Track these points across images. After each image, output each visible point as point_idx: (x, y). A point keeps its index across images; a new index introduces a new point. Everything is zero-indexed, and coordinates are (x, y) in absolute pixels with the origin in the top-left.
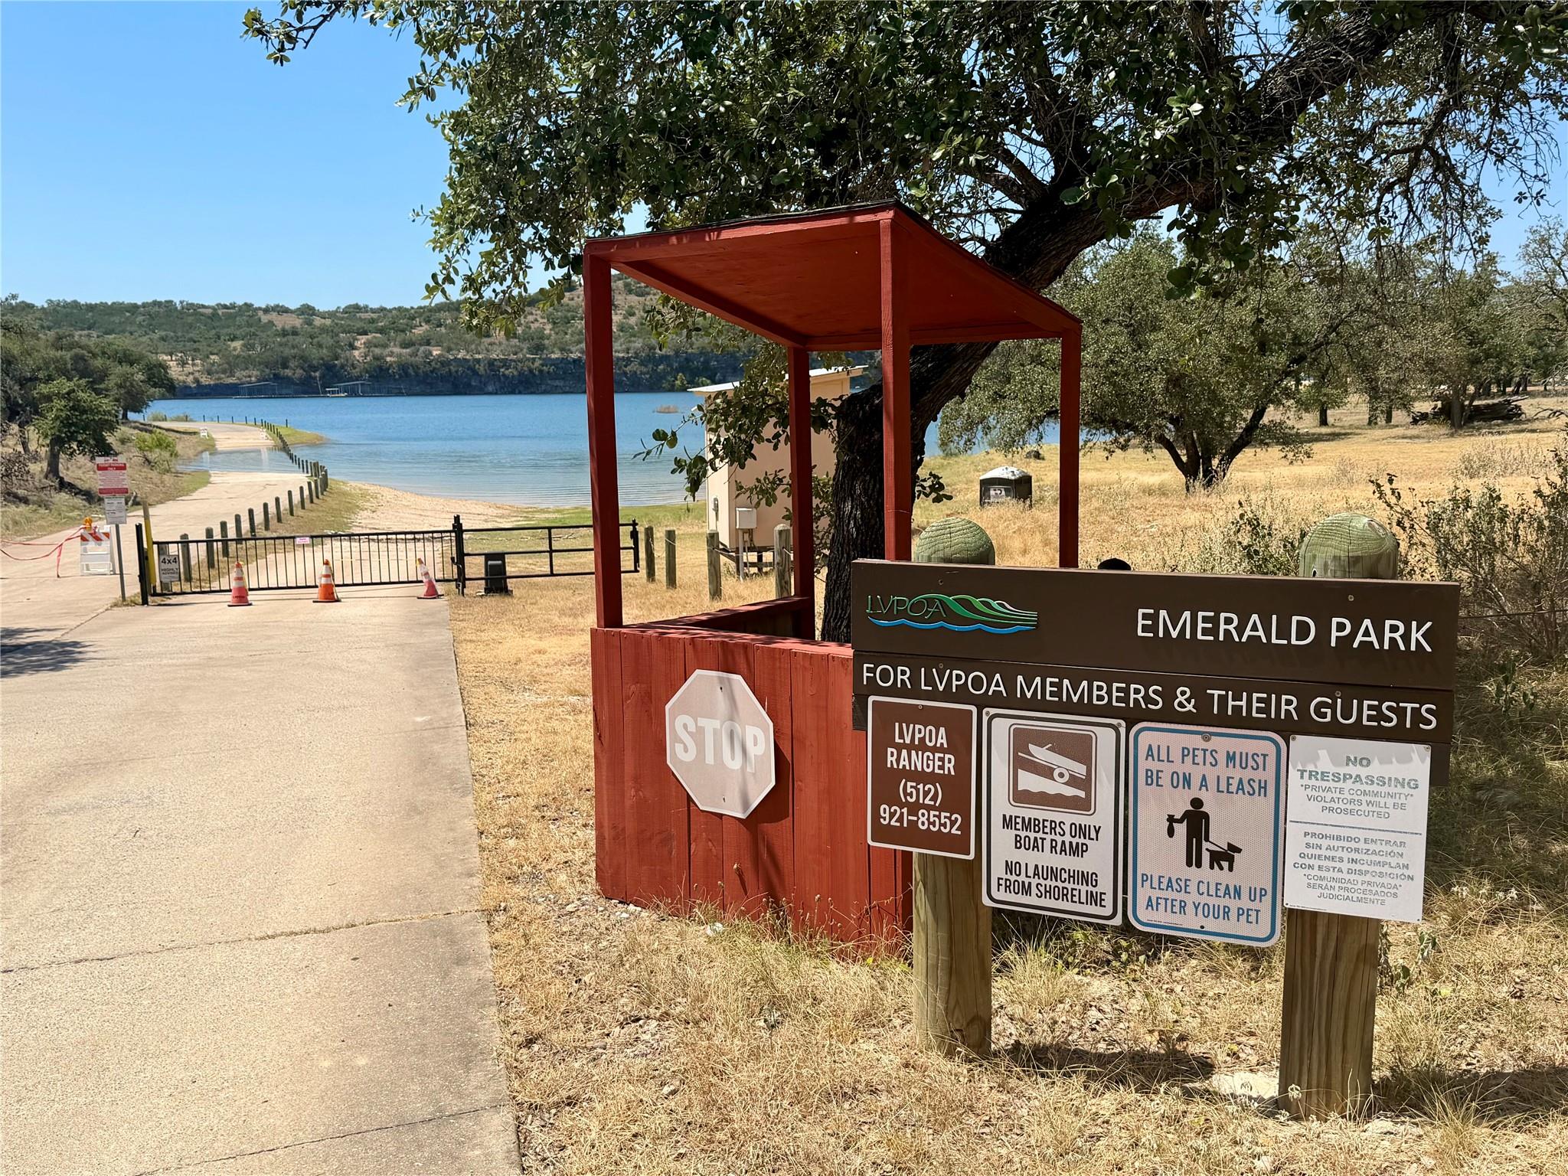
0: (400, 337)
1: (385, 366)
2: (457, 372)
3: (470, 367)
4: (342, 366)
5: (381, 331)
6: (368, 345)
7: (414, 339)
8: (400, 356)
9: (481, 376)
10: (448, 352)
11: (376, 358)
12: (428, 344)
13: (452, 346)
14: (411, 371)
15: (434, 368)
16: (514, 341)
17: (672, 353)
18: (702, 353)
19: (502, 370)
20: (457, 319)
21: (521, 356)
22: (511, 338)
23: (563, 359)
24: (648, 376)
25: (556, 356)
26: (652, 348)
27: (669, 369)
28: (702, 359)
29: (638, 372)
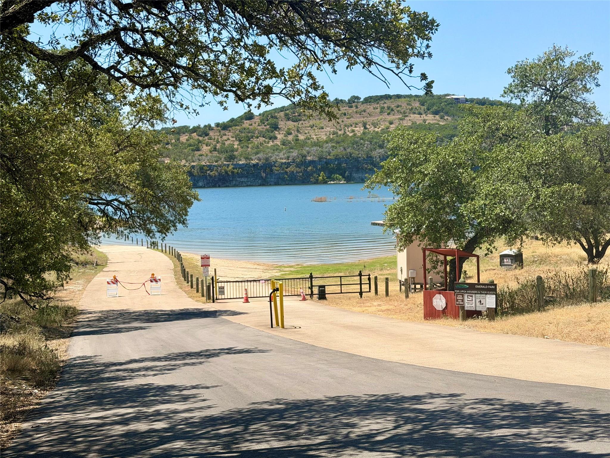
16: (215, 154)
17: (317, 159)
18: (337, 158)
19: (208, 172)
20: (178, 139)
21: (220, 163)
22: (213, 151)
23: (247, 164)
24: (301, 174)
25: (243, 162)
26: (304, 156)
27: (315, 169)
28: (336, 163)
29: (295, 172)
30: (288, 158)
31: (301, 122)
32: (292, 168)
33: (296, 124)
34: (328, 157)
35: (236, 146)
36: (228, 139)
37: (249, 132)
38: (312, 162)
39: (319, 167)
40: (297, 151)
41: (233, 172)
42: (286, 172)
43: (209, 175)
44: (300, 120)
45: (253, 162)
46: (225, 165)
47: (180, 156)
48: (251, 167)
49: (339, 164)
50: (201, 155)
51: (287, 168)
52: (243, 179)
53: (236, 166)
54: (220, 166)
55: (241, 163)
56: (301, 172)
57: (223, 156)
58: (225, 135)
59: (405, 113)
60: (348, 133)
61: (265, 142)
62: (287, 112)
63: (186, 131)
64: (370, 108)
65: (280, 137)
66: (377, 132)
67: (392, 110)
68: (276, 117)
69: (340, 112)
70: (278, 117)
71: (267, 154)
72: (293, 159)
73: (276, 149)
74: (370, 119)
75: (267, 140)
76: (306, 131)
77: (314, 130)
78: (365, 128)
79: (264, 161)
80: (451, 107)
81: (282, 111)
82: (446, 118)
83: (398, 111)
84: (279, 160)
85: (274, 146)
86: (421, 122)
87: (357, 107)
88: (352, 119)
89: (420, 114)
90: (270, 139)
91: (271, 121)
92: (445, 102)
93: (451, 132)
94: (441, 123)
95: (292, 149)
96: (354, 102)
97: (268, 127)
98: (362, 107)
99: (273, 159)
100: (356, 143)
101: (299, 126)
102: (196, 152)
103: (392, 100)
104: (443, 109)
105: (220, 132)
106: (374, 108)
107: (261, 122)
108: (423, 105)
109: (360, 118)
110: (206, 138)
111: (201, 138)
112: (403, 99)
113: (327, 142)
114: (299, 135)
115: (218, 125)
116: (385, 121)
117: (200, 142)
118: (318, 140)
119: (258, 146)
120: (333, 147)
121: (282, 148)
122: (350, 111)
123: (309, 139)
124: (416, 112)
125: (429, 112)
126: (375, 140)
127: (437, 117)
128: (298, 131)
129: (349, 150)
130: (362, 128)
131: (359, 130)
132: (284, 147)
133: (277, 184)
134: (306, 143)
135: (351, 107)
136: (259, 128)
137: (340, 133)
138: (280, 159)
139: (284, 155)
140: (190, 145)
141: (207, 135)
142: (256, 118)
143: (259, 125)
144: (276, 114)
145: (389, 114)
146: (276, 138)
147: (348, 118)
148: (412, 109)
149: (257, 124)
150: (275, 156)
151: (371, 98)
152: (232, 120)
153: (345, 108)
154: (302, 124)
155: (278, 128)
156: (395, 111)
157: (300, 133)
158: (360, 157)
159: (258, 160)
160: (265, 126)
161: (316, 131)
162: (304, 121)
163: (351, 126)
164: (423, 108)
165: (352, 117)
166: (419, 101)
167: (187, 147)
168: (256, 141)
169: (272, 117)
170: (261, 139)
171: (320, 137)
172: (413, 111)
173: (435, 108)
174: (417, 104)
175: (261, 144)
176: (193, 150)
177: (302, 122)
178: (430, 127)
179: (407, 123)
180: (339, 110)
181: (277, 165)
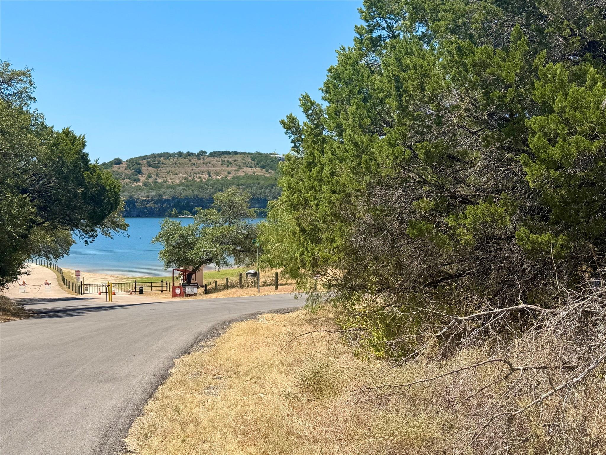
17: (170, 198)
18: (186, 198)
24: (158, 209)
26: (161, 196)
27: (169, 206)
28: (186, 202)
29: (153, 207)
30: (148, 196)
31: (159, 169)
32: (151, 205)
33: (156, 169)
34: (180, 197)
38: (166, 201)
39: (172, 204)
40: (155, 191)
42: (146, 208)
44: (159, 167)
49: (188, 203)
51: (147, 204)
56: (158, 208)
59: (240, 166)
60: (196, 179)
61: (130, 183)
62: (149, 160)
64: (214, 160)
65: (142, 179)
66: (218, 180)
67: (231, 163)
68: (139, 164)
69: (191, 163)
70: (141, 163)
71: (131, 193)
72: (152, 198)
73: (139, 189)
74: (213, 170)
75: (132, 182)
76: (164, 176)
77: (170, 175)
78: (210, 176)
79: (129, 198)
80: (274, 163)
81: (144, 159)
82: (270, 171)
83: (235, 164)
84: (140, 198)
85: (137, 186)
86: (252, 173)
87: (204, 159)
88: (199, 168)
89: (251, 167)
90: (135, 181)
91: (136, 166)
92: (270, 159)
93: (273, 183)
94: (267, 175)
95: (152, 189)
96: (202, 155)
97: (133, 171)
98: (207, 160)
99: (136, 197)
100: (201, 187)
101: (159, 172)
103: (231, 155)
104: (268, 165)
106: (217, 161)
107: (128, 166)
108: (254, 161)
109: (205, 168)
112: (239, 155)
113: (179, 186)
114: (158, 179)
116: (224, 171)
118: (173, 183)
119: (124, 186)
120: (184, 189)
121: (144, 189)
122: (198, 162)
123: (165, 182)
124: (249, 165)
125: (258, 166)
126: (216, 186)
127: (264, 170)
128: (157, 175)
129: (196, 193)
130: (207, 176)
131: (205, 177)
132: (145, 187)
133: (138, 216)
134: (163, 185)
135: (200, 159)
136: (126, 171)
137: (190, 178)
138: (142, 197)
139: (145, 194)
142: (124, 163)
143: (126, 169)
144: (140, 161)
145: (228, 166)
146: (139, 180)
147: (196, 168)
148: (245, 163)
149: (124, 168)
150: (137, 194)
151: (215, 153)
153: (195, 160)
154: (161, 170)
155: (141, 172)
156: (233, 164)
157: (159, 177)
158: (204, 198)
160: (131, 170)
161: (172, 176)
162: (162, 167)
163: (199, 173)
166: (251, 157)
169: (137, 163)
170: (127, 180)
171: (174, 181)
172: (246, 165)
173: (262, 163)
174: (249, 160)
175: (127, 184)
178: (258, 178)
179: (241, 174)
180: (190, 161)
181: (139, 202)
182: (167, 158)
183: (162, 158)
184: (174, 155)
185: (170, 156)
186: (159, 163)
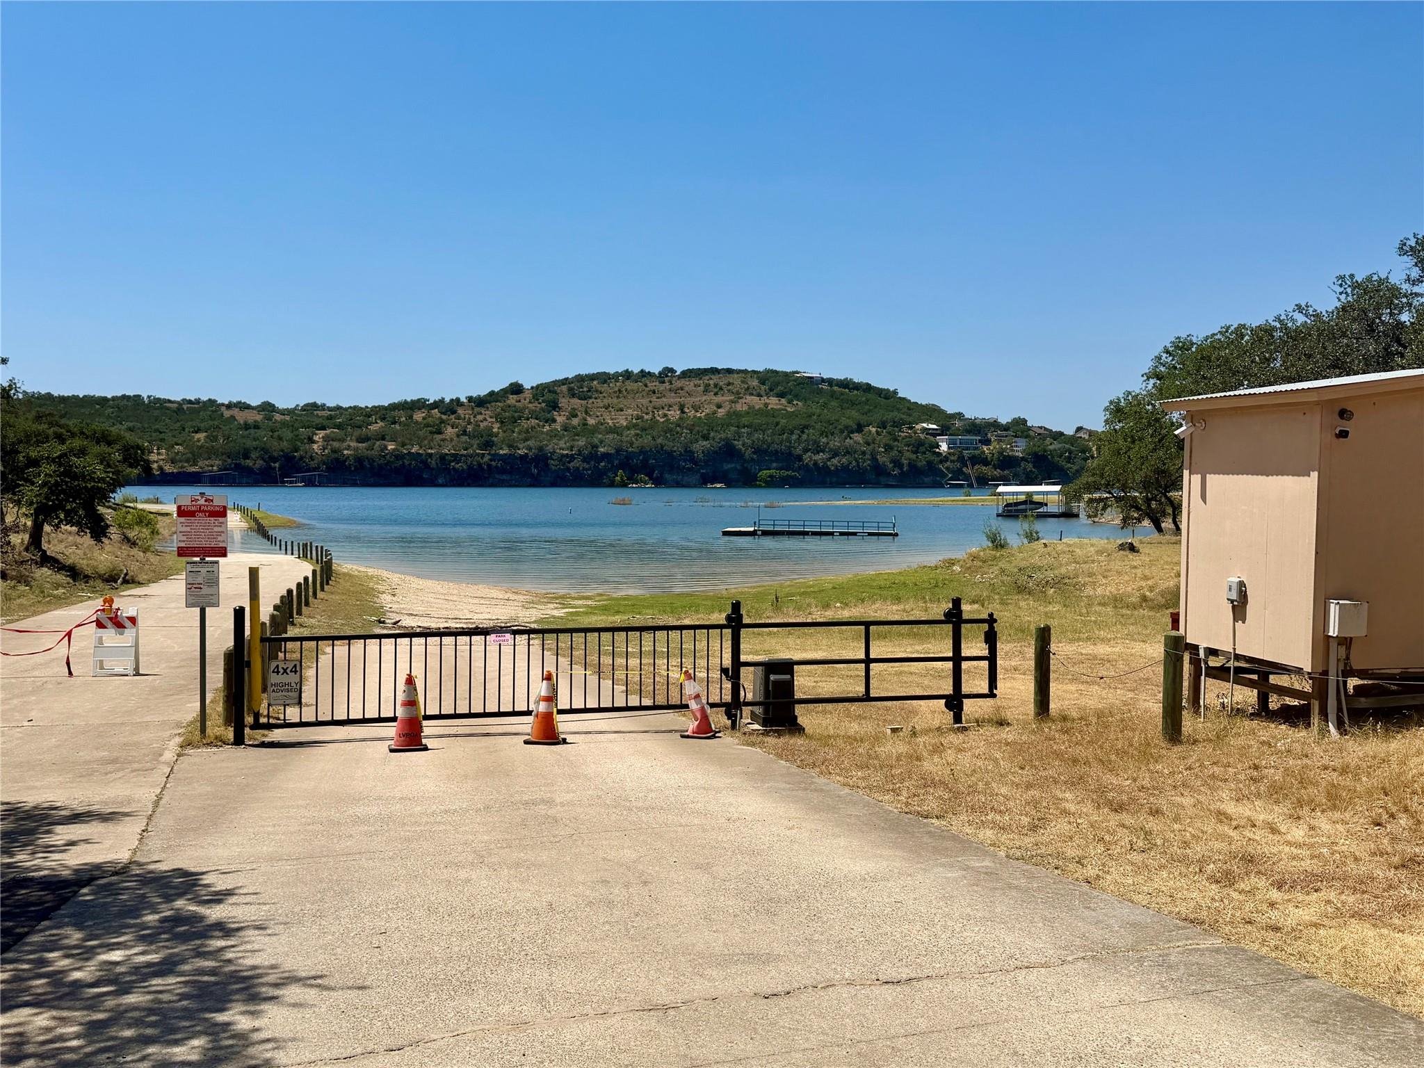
0: (357, 432)
1: (342, 459)
2: (410, 464)
3: (422, 460)
4: (301, 458)
5: (339, 426)
6: (326, 439)
7: (369, 435)
8: (356, 449)
9: (433, 469)
10: (403, 446)
11: (334, 451)
12: (383, 438)
13: (407, 441)
14: (366, 463)
15: (389, 462)
16: (465, 438)
17: (613, 451)
18: (642, 451)
19: (453, 464)
20: (411, 417)
21: (471, 451)
22: (462, 434)
23: (510, 454)
24: (590, 472)
25: (504, 452)
26: (595, 447)
27: (610, 466)
28: (641, 458)
29: (581, 468)
30: (571, 448)
31: (591, 401)
32: (576, 464)
33: (584, 402)
34: (630, 449)
35: (495, 430)
36: (485, 419)
37: (516, 412)
38: (606, 456)
39: (616, 462)
40: (584, 439)
41: (489, 466)
42: (568, 469)
43: (454, 468)
44: (590, 398)
45: (519, 452)
46: (478, 454)
47: (411, 440)
48: (516, 458)
49: (645, 461)
50: (443, 440)
51: (569, 462)
52: (504, 477)
53: (495, 457)
54: (471, 456)
55: (501, 452)
56: (590, 469)
57: (475, 442)
58: (481, 414)
59: (738, 393)
60: (658, 418)
61: (539, 425)
62: (572, 386)
63: (423, 407)
64: (689, 385)
65: (559, 419)
66: (700, 418)
67: (721, 389)
68: (555, 392)
69: (647, 389)
70: (558, 391)
71: (541, 441)
72: (579, 450)
73: (554, 435)
74: (690, 400)
75: (541, 424)
76: (599, 414)
77: (610, 412)
78: (683, 412)
79: (537, 451)
80: (802, 388)
81: (564, 384)
82: (795, 402)
83: (729, 391)
84: (558, 451)
85: (551, 431)
86: (762, 406)
87: (671, 384)
88: (664, 399)
89: (759, 395)
90: (546, 422)
91: (548, 397)
92: (794, 381)
93: (803, 422)
94: (789, 409)
95: (578, 436)
96: (667, 376)
97: (543, 405)
98: (679, 384)
99: (550, 448)
100: (669, 430)
101: (589, 406)
102: (436, 436)
103: (721, 375)
104: (791, 390)
105: (473, 409)
106: (695, 386)
107: (534, 398)
108: (763, 384)
109: (673, 398)
110: (453, 416)
111: (444, 417)
112: (736, 376)
113: (628, 428)
114: (588, 418)
115: (470, 399)
116: (710, 403)
117: (442, 421)
118: (615, 425)
119: (527, 430)
120: (637, 435)
121: (563, 435)
122: (661, 389)
123: (602, 425)
124: (754, 393)
125: (771, 393)
126: (697, 428)
127: (783, 401)
128: (586, 413)
129: (659, 441)
130: (678, 412)
131: (674, 414)
132: (566, 433)
133: (554, 484)
134: (598, 429)
135: (664, 382)
136: (530, 405)
137: (646, 417)
138: (560, 449)
139: (565, 444)
140: (427, 425)
141: (454, 412)
142: (528, 392)
143: (530, 402)
144: (556, 388)
145: (716, 394)
146: (554, 421)
147: (658, 398)
148: (748, 388)
149: (528, 400)
150: (553, 445)
151: (690, 371)
152: (492, 393)
153: (654, 384)
154: (593, 403)
155: (558, 407)
156: (725, 390)
157: (590, 416)
158: (675, 452)
159: (527, 449)
160: (540, 403)
161: (613, 414)
162: (596, 398)
163: (663, 408)
164: (763, 387)
165: (664, 396)
166: (758, 378)
167: (423, 428)
168: (525, 424)
169: (550, 391)
170: (534, 422)
171: (618, 422)
172: (749, 391)
173: (780, 389)
174: (755, 383)
175: (533, 428)
176: (431, 432)
177: (593, 400)
178: (774, 413)
179: (740, 407)
180: (646, 386)
181: (555, 458)
182: (605, 382)
183: (595, 382)
184: (616, 376)
185: (610, 379)
186: (589, 391)
